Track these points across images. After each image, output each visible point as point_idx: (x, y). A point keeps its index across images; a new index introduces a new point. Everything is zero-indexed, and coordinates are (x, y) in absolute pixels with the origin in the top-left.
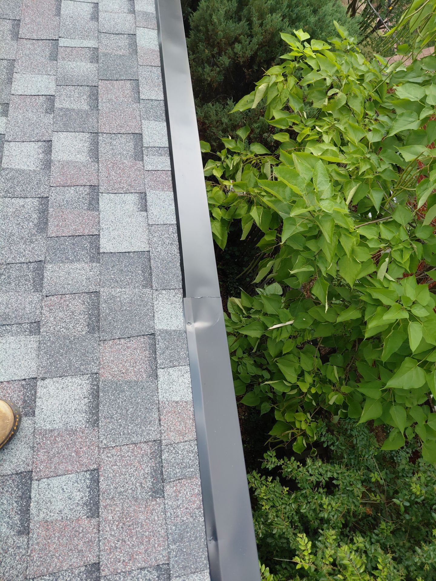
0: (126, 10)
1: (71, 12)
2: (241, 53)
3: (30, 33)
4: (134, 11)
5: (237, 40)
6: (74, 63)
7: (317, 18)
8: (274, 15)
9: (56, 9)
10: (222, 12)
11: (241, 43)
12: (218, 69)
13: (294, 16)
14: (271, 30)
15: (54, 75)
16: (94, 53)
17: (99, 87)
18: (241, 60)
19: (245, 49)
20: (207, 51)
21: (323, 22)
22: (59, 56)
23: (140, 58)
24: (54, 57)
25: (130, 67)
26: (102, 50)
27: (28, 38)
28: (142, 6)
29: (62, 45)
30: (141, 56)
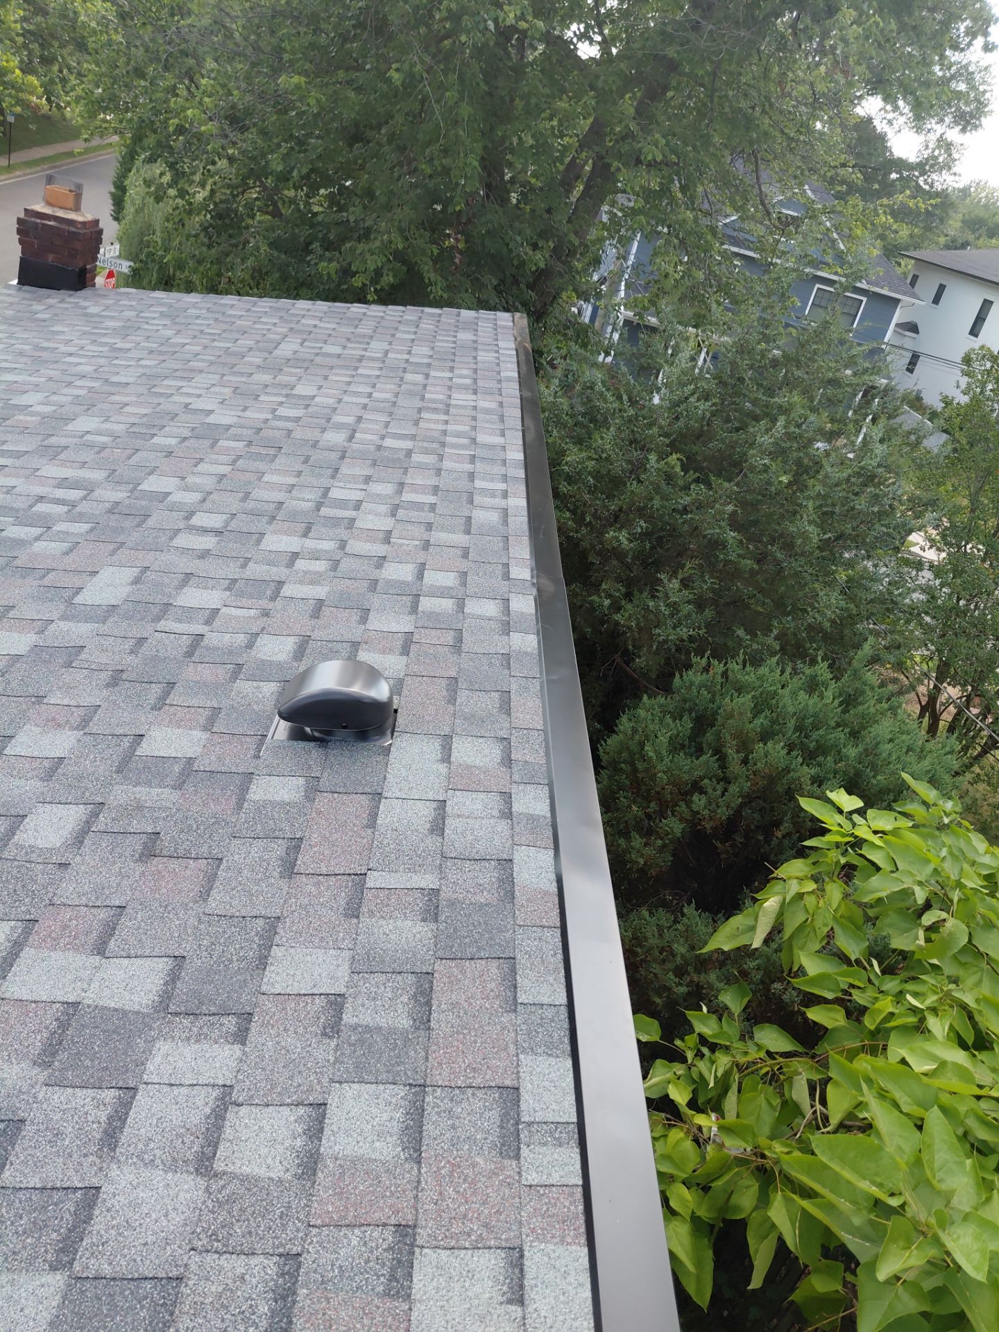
0: (495, 813)
1: (395, 819)
2: (706, 812)
3: (317, 863)
4: (511, 813)
5: (697, 787)
6: (391, 921)
7: (861, 748)
8: (770, 744)
9: (369, 814)
10: (663, 739)
11: (706, 793)
12: (659, 842)
13: (812, 745)
14: (767, 771)
15: (349, 949)
16: (430, 900)
17: (435, 975)
18: (708, 826)
19: (714, 805)
20: (635, 808)
21: (876, 755)
22: (364, 909)
23: (519, 910)
24: (353, 911)
25: (500, 931)
26: (446, 893)
27: (312, 872)
28: (525, 803)
29: (372, 886)
30: (522, 906)
